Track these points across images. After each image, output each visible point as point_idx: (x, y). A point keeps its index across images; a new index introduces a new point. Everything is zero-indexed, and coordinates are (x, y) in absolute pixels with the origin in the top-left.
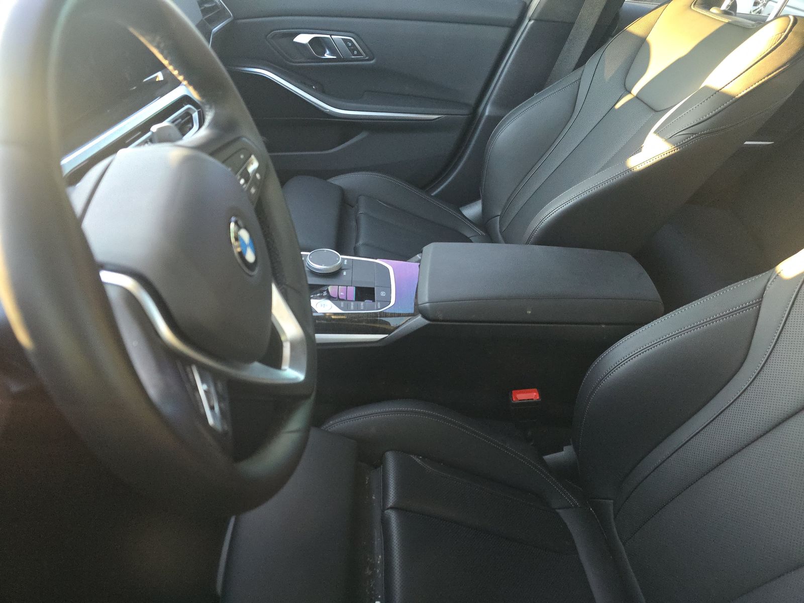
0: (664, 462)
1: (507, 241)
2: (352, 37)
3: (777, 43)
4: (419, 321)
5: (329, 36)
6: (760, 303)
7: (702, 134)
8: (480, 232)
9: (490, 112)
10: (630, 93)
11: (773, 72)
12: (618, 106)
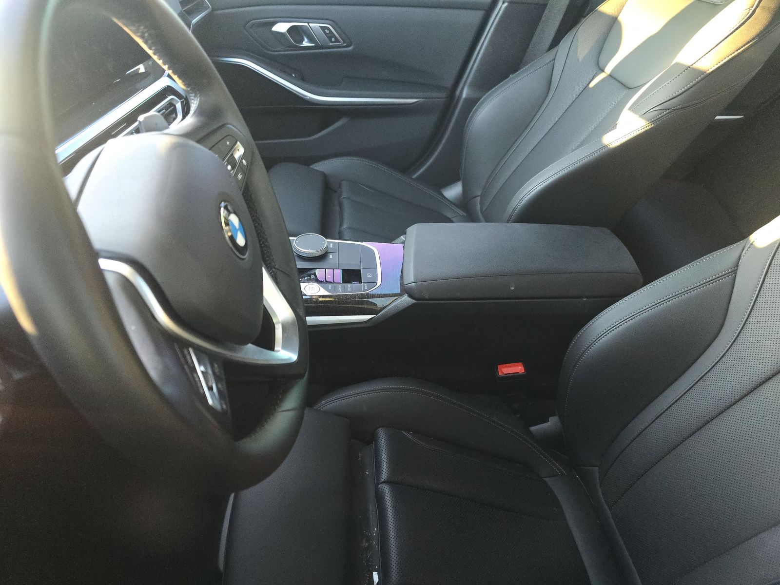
0: (646, 428)
1: (488, 220)
2: (330, 25)
3: (746, 18)
4: (405, 300)
5: (306, 24)
6: (735, 272)
7: (674, 110)
8: (461, 212)
9: (467, 94)
10: (603, 71)
11: (742, 47)
12: (592, 85)
